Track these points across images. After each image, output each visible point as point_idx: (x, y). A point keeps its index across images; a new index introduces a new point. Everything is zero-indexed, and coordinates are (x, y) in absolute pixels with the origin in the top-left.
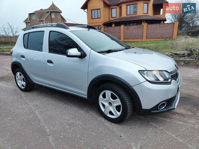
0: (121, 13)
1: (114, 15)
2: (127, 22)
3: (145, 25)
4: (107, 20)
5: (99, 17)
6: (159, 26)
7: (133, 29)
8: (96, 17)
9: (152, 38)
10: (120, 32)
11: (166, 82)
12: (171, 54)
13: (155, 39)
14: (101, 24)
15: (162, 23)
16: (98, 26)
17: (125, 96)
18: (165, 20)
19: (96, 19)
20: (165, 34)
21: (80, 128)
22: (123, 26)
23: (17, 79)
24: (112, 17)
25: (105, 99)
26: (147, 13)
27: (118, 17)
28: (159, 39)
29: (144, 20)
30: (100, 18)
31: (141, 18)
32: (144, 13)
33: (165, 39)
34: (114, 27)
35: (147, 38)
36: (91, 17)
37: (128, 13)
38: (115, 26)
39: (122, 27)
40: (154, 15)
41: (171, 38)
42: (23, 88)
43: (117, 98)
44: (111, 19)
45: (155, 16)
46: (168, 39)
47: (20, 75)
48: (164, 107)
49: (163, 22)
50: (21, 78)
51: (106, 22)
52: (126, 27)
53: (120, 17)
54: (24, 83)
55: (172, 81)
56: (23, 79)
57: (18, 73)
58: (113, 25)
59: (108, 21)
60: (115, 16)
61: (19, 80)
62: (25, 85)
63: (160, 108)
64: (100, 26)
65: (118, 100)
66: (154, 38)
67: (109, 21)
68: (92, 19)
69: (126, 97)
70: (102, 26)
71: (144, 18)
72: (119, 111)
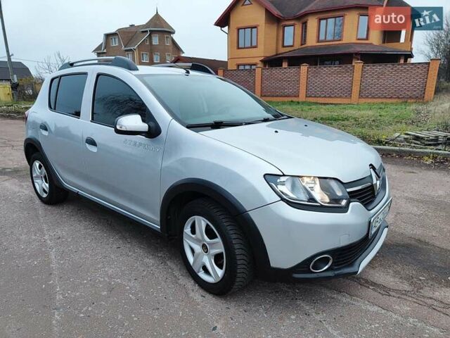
0: (305, 37)
1: (289, 41)
2: (318, 59)
3: (358, 65)
4: (271, 52)
5: (254, 44)
6: (392, 69)
7: (330, 74)
8: (248, 44)
9: (373, 97)
10: (298, 81)
11: (335, 206)
12: (406, 136)
13: (381, 98)
14: (257, 60)
15: (402, 61)
16: (251, 65)
17: (231, 232)
18: (411, 56)
19: (247, 48)
20: (405, 89)
21: (131, 299)
22: (306, 68)
23: (34, 175)
24: (283, 46)
25: (193, 236)
26: (367, 39)
27: (297, 46)
28: (390, 101)
29: (356, 54)
30: (255, 47)
31: (351, 50)
32: (359, 37)
33: (405, 100)
34: (285, 68)
35: (361, 97)
36: (236, 45)
37: (322, 37)
38: (289, 65)
39: (304, 68)
40: (384, 42)
41: (420, 98)
42: (45, 195)
43: (216, 237)
44: (282, 50)
45: (386, 45)
46: (412, 100)
47: (40, 167)
48: (326, 267)
49: (406, 61)
50: (41, 173)
51: (268, 55)
52: (313, 69)
53: (303, 46)
54: (46, 186)
55: (351, 204)
56: (45, 177)
57: (37, 164)
58: (284, 64)
59: (275, 54)
60: (292, 44)
61: (37, 177)
62: (47, 190)
63: (314, 267)
64: (255, 65)
65: (219, 240)
66: (379, 97)
67: (277, 55)
68: (238, 48)
69: (234, 236)
70: (260, 65)
71: (359, 49)
72: (220, 267)
